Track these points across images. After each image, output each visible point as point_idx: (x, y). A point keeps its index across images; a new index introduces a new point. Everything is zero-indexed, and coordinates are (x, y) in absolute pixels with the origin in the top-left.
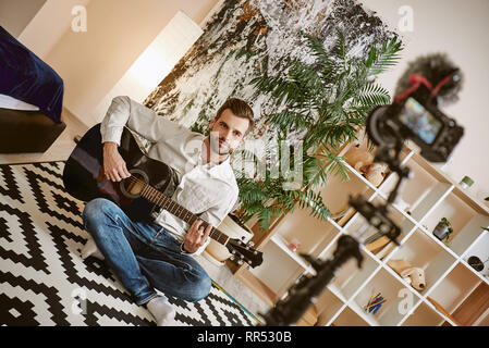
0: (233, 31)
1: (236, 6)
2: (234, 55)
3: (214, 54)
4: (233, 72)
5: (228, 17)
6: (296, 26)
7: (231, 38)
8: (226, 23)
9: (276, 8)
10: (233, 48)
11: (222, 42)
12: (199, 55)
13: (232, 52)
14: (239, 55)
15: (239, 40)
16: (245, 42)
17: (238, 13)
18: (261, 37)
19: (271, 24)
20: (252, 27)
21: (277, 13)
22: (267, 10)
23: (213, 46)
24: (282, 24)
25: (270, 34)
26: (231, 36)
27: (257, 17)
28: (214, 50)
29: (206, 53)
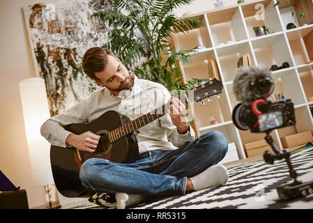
0: (58, 70)
1: (46, 58)
2: (73, 79)
3: (62, 90)
4: (82, 88)
5: (48, 67)
6: (85, 34)
7: (61, 74)
8: (50, 70)
9: (65, 38)
10: (68, 77)
11: (59, 81)
12: (56, 99)
13: (70, 80)
14: (75, 77)
15: (66, 70)
16: (71, 68)
17: (50, 60)
18: (75, 58)
19: (72, 46)
20: (65, 58)
21: (69, 39)
22: (63, 43)
23: (57, 87)
24: (77, 41)
25: (77, 51)
26: (60, 73)
27: (61, 51)
28: (60, 89)
29: (58, 95)
